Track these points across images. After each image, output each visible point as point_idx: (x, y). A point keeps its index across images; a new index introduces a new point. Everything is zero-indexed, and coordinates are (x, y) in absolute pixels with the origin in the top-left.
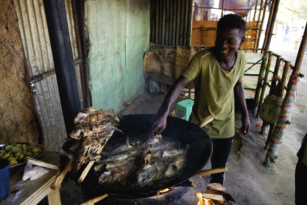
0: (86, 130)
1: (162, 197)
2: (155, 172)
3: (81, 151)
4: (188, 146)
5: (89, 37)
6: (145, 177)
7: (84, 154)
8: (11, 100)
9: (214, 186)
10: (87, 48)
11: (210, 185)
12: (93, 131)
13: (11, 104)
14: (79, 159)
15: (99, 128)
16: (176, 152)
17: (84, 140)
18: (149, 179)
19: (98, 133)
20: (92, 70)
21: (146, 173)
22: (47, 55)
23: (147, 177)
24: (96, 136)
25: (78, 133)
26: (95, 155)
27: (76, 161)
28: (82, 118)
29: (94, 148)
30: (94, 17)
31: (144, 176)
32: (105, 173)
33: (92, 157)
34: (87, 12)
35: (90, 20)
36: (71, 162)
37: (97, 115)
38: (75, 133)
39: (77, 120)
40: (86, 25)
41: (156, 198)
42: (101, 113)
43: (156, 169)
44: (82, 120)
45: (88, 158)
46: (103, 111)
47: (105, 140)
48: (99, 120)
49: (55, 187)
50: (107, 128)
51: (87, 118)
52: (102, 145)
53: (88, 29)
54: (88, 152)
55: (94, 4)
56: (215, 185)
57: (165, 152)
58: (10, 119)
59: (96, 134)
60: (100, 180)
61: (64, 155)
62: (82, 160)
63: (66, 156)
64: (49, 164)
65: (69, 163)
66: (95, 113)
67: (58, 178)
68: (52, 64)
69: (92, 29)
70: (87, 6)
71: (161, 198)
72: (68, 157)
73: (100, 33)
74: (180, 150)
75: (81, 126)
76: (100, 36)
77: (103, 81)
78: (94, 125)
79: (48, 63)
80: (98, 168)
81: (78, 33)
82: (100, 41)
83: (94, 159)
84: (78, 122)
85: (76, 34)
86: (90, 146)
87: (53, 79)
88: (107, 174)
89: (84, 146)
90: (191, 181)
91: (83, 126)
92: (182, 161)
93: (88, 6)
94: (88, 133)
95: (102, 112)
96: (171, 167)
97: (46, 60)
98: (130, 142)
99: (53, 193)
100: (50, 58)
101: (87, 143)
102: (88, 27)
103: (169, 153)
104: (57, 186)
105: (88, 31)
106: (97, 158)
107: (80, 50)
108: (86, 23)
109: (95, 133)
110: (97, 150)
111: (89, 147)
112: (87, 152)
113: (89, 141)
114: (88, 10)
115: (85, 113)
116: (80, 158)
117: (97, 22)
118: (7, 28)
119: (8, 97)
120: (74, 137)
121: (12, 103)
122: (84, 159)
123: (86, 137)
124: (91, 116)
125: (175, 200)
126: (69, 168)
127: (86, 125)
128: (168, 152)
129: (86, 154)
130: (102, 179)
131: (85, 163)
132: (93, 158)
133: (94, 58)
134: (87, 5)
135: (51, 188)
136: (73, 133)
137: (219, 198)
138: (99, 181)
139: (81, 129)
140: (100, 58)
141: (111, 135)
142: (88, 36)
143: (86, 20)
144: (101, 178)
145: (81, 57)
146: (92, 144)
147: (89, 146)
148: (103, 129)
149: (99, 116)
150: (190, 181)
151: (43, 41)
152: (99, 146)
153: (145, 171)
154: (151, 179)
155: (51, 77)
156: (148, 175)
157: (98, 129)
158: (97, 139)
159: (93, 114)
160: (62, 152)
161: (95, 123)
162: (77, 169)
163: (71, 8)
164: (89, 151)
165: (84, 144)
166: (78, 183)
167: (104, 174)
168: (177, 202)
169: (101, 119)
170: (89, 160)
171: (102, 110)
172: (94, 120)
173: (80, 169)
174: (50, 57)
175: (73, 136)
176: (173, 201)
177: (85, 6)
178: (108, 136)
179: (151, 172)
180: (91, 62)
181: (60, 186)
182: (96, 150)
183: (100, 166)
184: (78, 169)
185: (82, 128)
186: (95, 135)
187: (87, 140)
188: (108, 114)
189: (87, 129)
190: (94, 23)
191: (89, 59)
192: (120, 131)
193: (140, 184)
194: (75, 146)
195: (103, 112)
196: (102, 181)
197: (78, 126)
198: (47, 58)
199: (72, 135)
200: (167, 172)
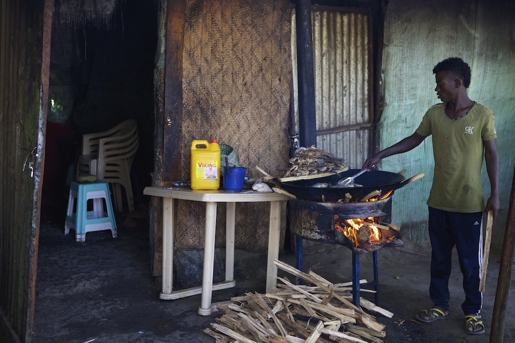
5: (384, 94)
8: (270, 147)
10: (380, 109)
13: (268, 151)
20: (385, 139)
22: (321, 111)
30: (396, 68)
34: (385, 61)
35: (389, 71)
40: (383, 78)
53: (385, 83)
55: (398, 51)
58: (264, 166)
68: (326, 123)
69: (391, 84)
70: (386, 54)
73: (405, 89)
76: (404, 95)
77: (404, 160)
79: (321, 121)
81: (372, 88)
82: (404, 101)
85: (369, 90)
87: (325, 141)
93: (389, 53)
97: (319, 117)
100: (324, 115)
102: (385, 81)
105: (384, 86)
107: (372, 111)
108: (382, 75)
112: (294, 169)
114: (387, 59)
117: (401, 74)
118: (280, 80)
119: (267, 144)
121: (270, 151)
133: (389, 123)
134: (386, 52)
140: (402, 125)
142: (384, 92)
143: (383, 72)
145: (372, 121)
151: (319, 94)
152: (307, 172)
155: (323, 137)
163: (366, 57)
174: (326, 114)
177: (383, 54)
180: (385, 129)
190: (396, 75)
191: (382, 124)
198: (321, 114)
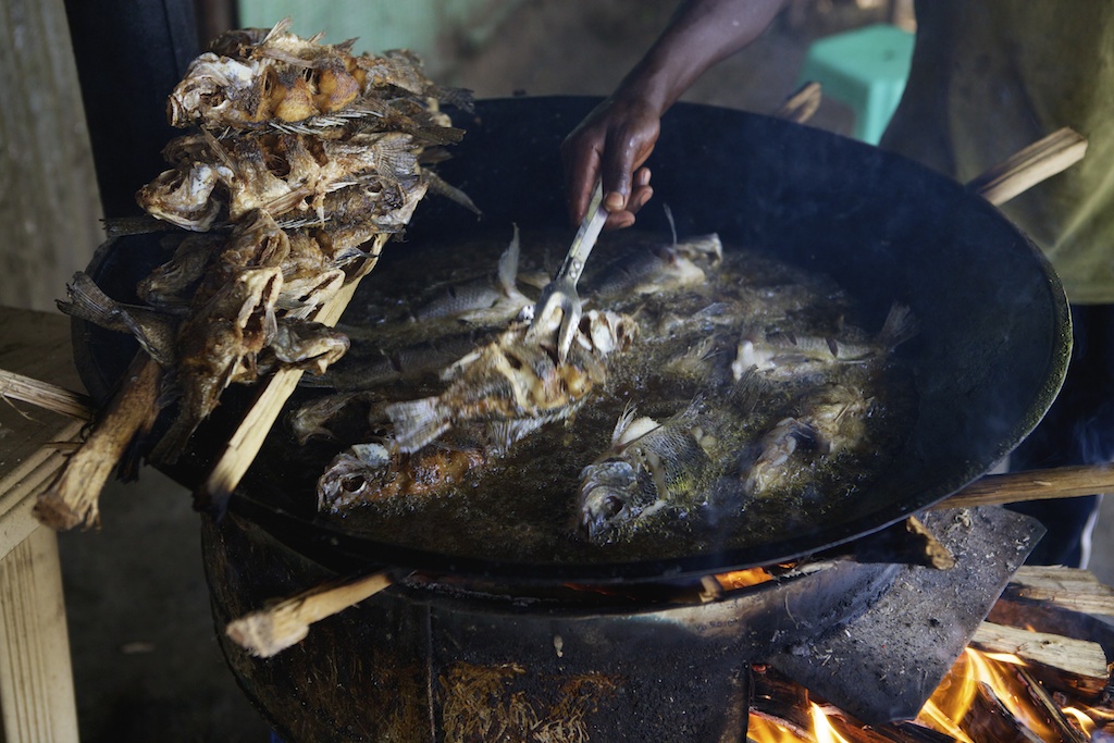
0: (250, 171)
1: (723, 618)
2: (687, 460)
3: (223, 304)
4: (897, 319)
6: (624, 491)
7: (243, 323)
9: (1050, 584)
11: (1026, 575)
12: (294, 182)
14: (211, 351)
15: (333, 165)
16: (821, 356)
17: (240, 235)
18: (648, 500)
19: (327, 195)
21: (627, 466)
23: (634, 492)
24: (312, 214)
25: (198, 190)
26: (309, 331)
27: (191, 361)
28: (219, 92)
29: (299, 288)
31: (618, 481)
32: (358, 448)
33: (291, 346)
36: (151, 370)
37: (317, 81)
38: (178, 186)
39: (185, 100)
41: (686, 624)
42: (341, 69)
43: (694, 445)
44: (222, 106)
45: (267, 352)
46: (354, 54)
47: (367, 247)
48: (333, 114)
49: (64, 513)
50: (380, 167)
51: (254, 90)
52: (350, 272)
54: (264, 313)
56: (1056, 579)
57: (747, 349)
59: (310, 199)
60: (329, 487)
61: (109, 322)
62: (227, 361)
63: (118, 327)
64: (10, 374)
65: (144, 373)
66: (307, 64)
67: (83, 459)
71: (720, 624)
72: (132, 335)
74: (844, 342)
75: (215, 143)
78: (301, 142)
80: (318, 421)
83: (307, 360)
84: (197, 114)
86: (280, 277)
88: (374, 455)
89: (241, 272)
90: (919, 531)
91: (228, 145)
92: (857, 406)
94: (260, 190)
95: (346, 63)
96: (786, 442)
98: (520, 270)
99: (19, 564)
101: (258, 257)
103: (770, 355)
104: (77, 508)
106: (323, 349)
109: (305, 192)
110: (319, 307)
111: (272, 279)
112: (260, 310)
113: (267, 238)
115: (236, 56)
116: (218, 348)
120: (172, 211)
122: (243, 351)
123: (252, 216)
124: (277, 80)
125: (799, 644)
126: (140, 407)
127: (248, 136)
128: (764, 349)
129: (255, 324)
130: (339, 483)
131: (242, 380)
132: (298, 349)
135: (43, 519)
136: (165, 182)
137: (1079, 656)
138: (321, 496)
139: (212, 160)
141: (403, 216)
144: (336, 476)
146: (286, 265)
147: (268, 274)
148: (357, 175)
149: (329, 84)
150: (913, 528)
152: (328, 281)
153: (624, 454)
154: (659, 504)
156: (645, 478)
157: (323, 171)
158: (315, 233)
159: (292, 69)
160: (95, 301)
161: (302, 129)
162: (194, 411)
164: (270, 306)
165: (236, 260)
166: (209, 497)
167: (354, 453)
168: (812, 657)
169: (344, 110)
170: (269, 364)
171: (347, 45)
172: (295, 108)
173: (215, 412)
175: (163, 205)
176: (787, 649)
178: (388, 219)
179: (662, 462)
181: (95, 511)
182: (314, 301)
183: (329, 406)
184: (200, 411)
185: (222, 156)
186: (304, 206)
187: (256, 233)
188: (390, 80)
189: (255, 167)
192: (460, 196)
193: (593, 527)
194: (180, 271)
195: (353, 61)
196: (338, 494)
197: (190, 141)
199: (155, 199)
200: (759, 468)
